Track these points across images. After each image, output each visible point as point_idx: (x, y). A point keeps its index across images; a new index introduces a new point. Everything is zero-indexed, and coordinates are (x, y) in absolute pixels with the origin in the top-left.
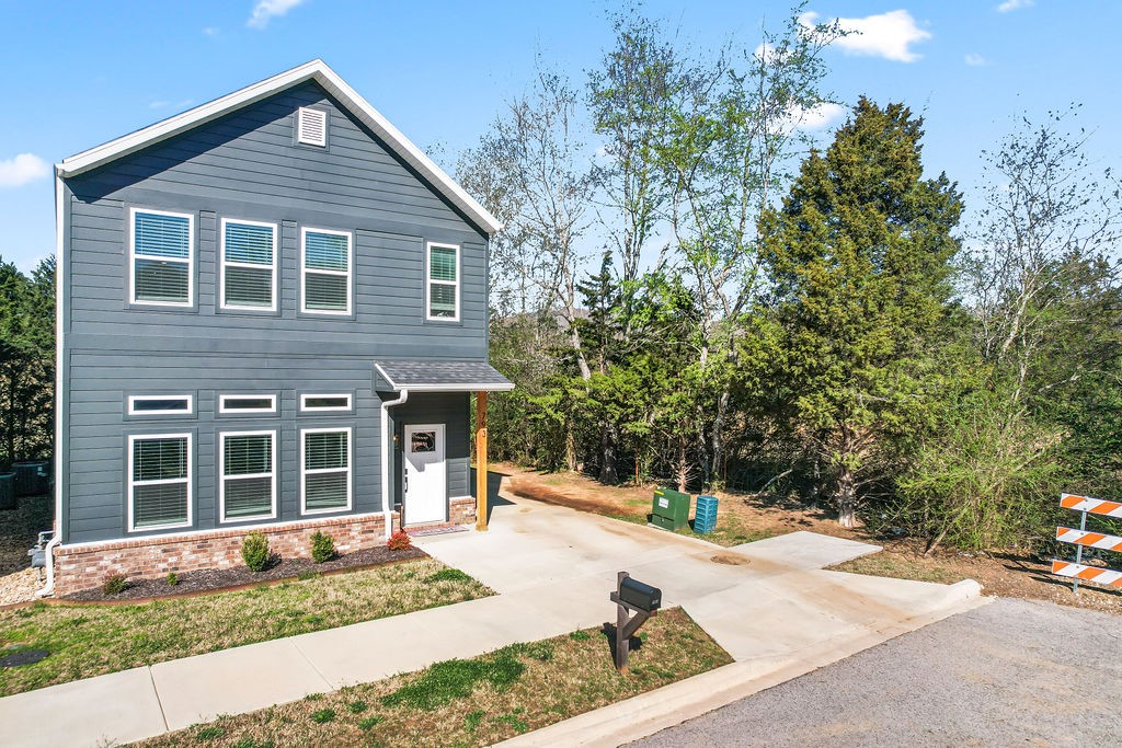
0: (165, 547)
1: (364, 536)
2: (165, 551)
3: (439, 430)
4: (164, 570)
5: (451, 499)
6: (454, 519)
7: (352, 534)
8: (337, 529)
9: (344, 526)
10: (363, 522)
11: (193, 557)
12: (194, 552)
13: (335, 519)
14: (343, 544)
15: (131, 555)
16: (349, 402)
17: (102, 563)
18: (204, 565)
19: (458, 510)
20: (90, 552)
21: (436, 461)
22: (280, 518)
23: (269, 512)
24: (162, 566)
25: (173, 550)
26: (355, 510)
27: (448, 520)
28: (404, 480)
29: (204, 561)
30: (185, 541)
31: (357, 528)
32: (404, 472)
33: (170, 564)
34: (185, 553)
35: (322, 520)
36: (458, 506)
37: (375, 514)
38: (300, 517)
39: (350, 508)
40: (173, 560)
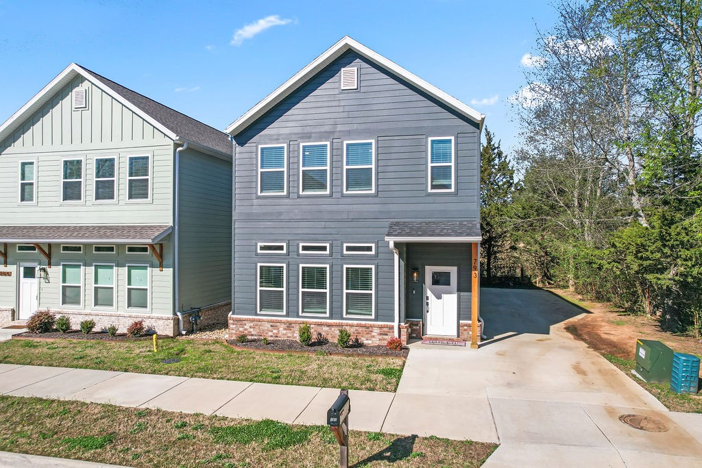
0: (271, 324)
1: (381, 337)
2: (272, 326)
3: (453, 271)
4: (272, 336)
5: (461, 321)
7: (373, 334)
8: (364, 329)
9: (368, 328)
10: (381, 327)
11: (285, 332)
12: (285, 329)
13: (363, 323)
14: (367, 340)
15: (258, 325)
16: (373, 249)
17: (246, 327)
18: (290, 337)
20: (241, 320)
21: (450, 293)
22: (331, 317)
23: (325, 313)
24: (270, 334)
25: (276, 326)
26: (376, 319)
27: (458, 336)
28: (425, 304)
29: (289, 335)
30: (280, 322)
31: (376, 331)
32: (425, 298)
33: (274, 334)
34: (281, 329)
35: (355, 322)
36: (465, 328)
37: (389, 323)
38: (342, 318)
39: (373, 317)
40: (275, 331)
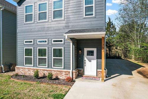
0: (28, 69)
1: (65, 76)
3: (95, 50)
4: (28, 74)
5: (98, 70)
6: (98, 76)
7: (63, 74)
8: (59, 72)
9: (61, 72)
10: (65, 72)
13: (59, 70)
14: (61, 77)
15: (24, 70)
16: (63, 41)
19: (99, 73)
21: (94, 60)
22: (48, 67)
23: (46, 66)
26: (64, 69)
27: (97, 76)
28: (84, 63)
31: (64, 73)
32: (84, 61)
34: (31, 71)
35: (56, 70)
36: (100, 72)
37: (69, 70)
38: (52, 68)
39: (63, 68)
40: (29, 72)
